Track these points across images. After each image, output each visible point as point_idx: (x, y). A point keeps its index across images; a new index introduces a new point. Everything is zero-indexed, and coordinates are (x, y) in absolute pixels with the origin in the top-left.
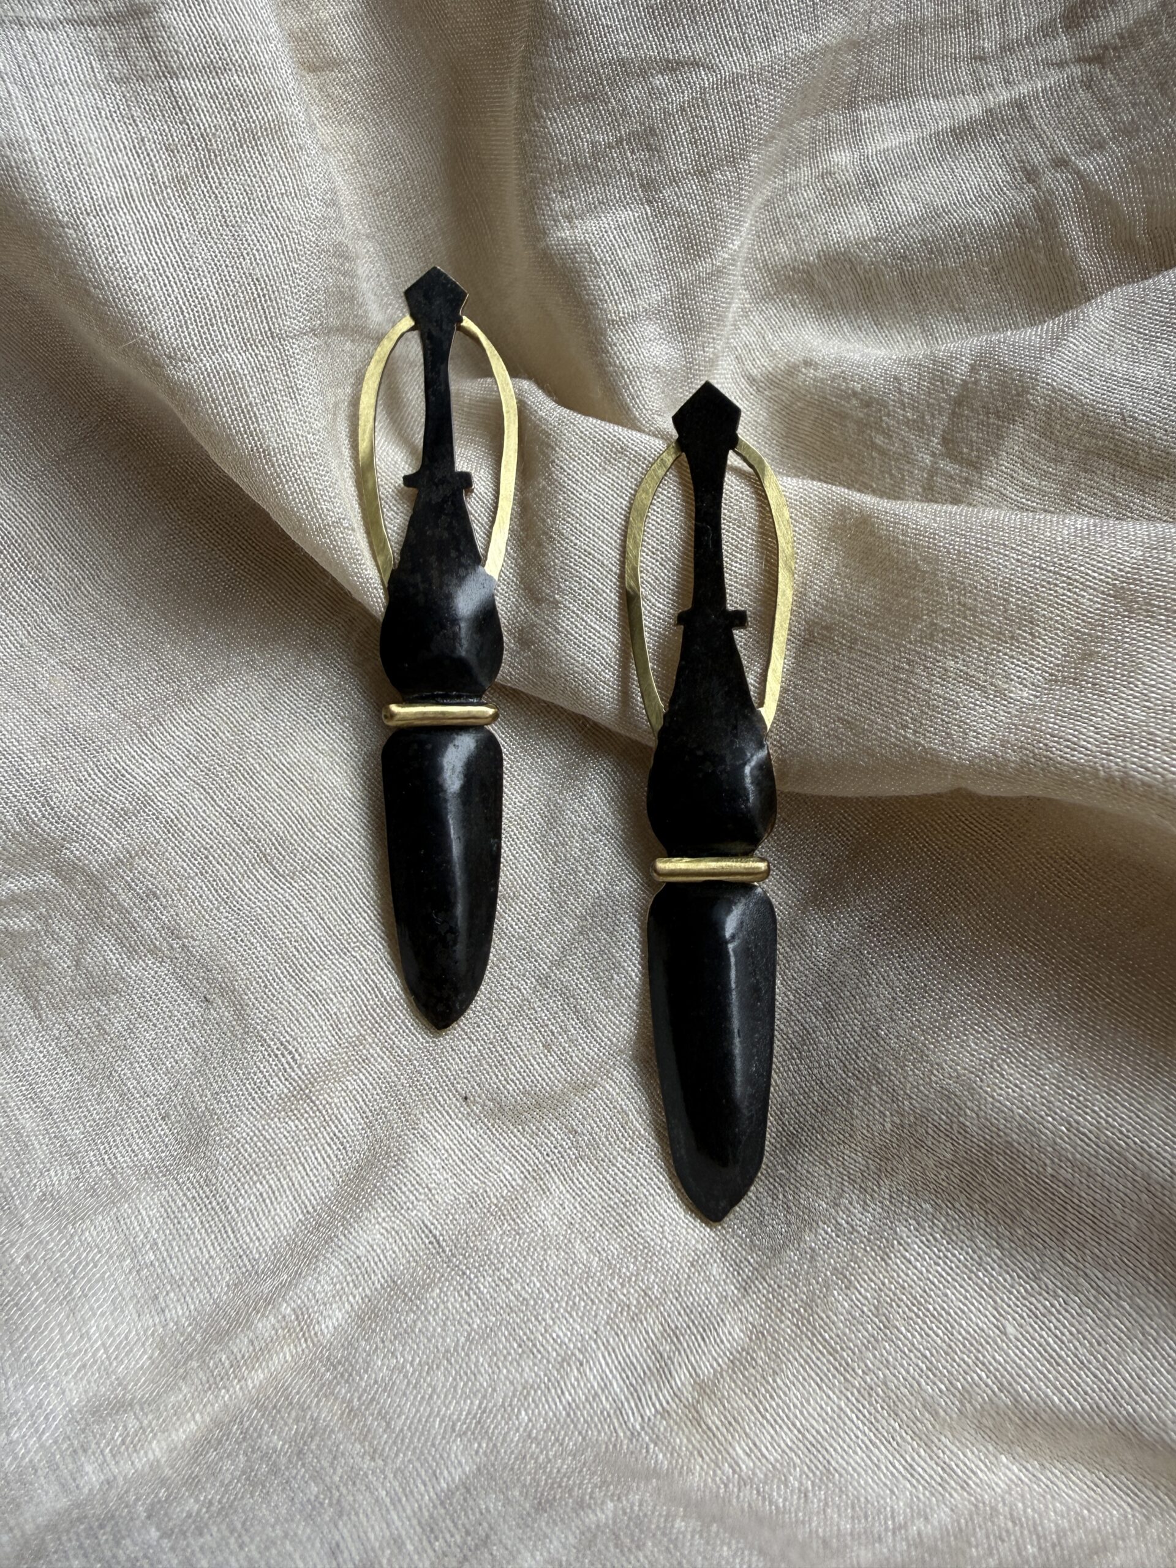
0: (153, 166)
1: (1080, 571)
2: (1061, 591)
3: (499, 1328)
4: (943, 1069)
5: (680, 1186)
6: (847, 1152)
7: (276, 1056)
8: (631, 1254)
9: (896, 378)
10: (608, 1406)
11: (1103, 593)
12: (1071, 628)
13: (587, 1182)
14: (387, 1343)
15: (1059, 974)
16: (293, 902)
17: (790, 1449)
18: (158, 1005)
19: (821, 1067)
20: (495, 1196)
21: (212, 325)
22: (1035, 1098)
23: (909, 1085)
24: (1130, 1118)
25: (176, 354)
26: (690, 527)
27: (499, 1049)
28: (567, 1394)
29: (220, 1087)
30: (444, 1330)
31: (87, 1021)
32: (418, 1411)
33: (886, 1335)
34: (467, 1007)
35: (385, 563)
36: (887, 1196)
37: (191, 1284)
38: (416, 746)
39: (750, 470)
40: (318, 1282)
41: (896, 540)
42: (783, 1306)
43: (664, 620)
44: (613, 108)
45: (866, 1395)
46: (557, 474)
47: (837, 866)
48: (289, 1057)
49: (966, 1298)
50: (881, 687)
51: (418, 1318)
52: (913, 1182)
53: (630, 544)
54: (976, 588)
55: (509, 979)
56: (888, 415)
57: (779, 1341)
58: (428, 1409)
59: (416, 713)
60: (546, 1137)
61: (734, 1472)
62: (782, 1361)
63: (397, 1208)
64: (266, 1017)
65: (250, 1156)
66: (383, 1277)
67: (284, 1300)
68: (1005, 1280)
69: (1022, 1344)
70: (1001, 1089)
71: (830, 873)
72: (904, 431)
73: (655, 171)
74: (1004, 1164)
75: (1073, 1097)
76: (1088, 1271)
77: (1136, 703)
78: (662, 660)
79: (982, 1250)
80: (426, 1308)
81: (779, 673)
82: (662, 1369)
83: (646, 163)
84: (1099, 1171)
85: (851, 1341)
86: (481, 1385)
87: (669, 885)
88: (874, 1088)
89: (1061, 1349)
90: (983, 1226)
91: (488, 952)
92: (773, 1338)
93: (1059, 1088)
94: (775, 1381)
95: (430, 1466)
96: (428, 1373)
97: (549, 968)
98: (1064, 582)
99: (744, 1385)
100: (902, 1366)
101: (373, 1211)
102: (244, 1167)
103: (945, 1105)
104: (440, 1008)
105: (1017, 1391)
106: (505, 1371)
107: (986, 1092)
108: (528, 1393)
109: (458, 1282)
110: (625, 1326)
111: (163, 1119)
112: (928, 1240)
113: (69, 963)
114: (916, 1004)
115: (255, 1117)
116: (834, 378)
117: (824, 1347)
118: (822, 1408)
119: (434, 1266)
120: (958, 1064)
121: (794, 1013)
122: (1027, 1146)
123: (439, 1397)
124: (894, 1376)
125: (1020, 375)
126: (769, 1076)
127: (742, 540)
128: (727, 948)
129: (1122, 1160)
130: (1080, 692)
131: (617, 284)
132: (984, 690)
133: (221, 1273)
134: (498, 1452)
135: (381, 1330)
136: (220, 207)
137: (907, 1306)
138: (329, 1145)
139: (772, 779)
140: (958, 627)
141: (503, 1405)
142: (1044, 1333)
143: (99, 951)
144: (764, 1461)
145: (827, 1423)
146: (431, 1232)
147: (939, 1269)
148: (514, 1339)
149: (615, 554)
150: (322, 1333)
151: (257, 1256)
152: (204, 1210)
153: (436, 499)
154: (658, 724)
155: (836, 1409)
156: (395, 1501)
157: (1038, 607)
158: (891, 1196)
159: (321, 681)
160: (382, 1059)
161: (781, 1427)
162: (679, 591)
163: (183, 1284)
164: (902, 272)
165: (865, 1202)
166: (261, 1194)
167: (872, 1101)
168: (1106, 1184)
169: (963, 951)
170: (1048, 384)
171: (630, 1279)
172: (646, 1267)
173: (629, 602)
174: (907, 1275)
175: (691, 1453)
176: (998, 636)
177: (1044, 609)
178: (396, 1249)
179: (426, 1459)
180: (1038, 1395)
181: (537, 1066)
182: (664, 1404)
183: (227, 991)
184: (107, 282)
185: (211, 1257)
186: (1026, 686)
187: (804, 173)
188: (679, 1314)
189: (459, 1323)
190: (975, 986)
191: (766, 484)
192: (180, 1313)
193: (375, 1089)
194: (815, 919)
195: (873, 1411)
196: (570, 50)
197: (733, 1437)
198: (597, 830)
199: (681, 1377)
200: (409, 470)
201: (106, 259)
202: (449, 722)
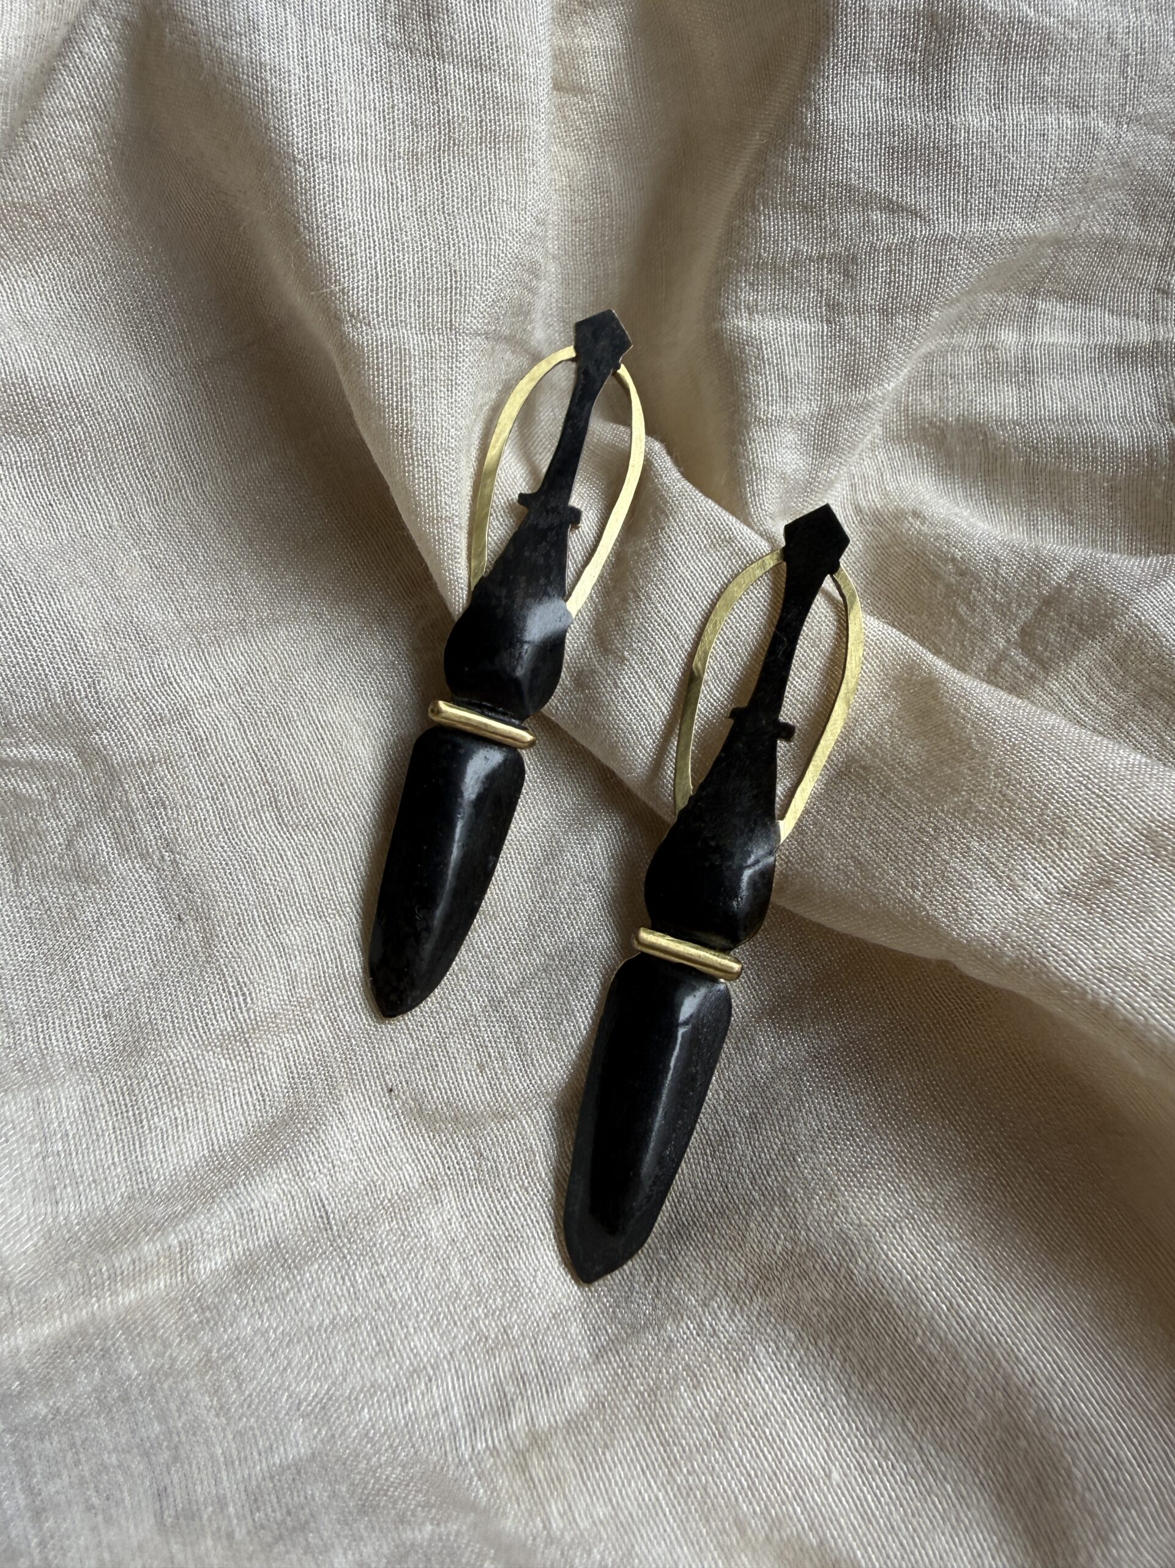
0: (394, 134)
1: (1122, 803)
2: (1099, 815)
3: (363, 1321)
4: (848, 1213)
5: (562, 1238)
6: (731, 1259)
7: (230, 993)
8: (500, 1287)
9: (996, 560)
10: (444, 1428)
11: (1136, 829)
12: (1097, 851)
13: (478, 1205)
14: (258, 1303)
15: (979, 1161)
16: (289, 853)
17: (601, 1522)
18: (133, 908)
19: (731, 1172)
20: (391, 1191)
21: (400, 299)
22: (925, 1269)
23: (810, 1217)
24: (1009, 1317)
25: (358, 315)
26: (768, 632)
27: (435, 1053)
28: (410, 1404)
29: (168, 1005)
30: (312, 1306)
31: (60, 900)
32: (269, 1380)
33: (719, 1443)
34: (417, 1005)
35: (477, 567)
36: (755, 1313)
37: (89, 1184)
38: (449, 747)
39: (840, 598)
40: (209, 1222)
41: (957, 712)
42: (629, 1384)
43: (716, 708)
44: (826, 226)
45: (684, 1494)
46: (663, 541)
47: (800, 989)
48: (241, 998)
49: (803, 1433)
50: (902, 842)
51: (292, 1288)
52: (785, 1307)
53: (709, 627)
54: (1020, 783)
55: (463, 991)
56: (979, 590)
57: (617, 1417)
58: (280, 1381)
59: (461, 717)
60: (453, 1151)
61: (545, 1527)
62: (615, 1437)
63: (299, 1174)
64: (231, 953)
65: (178, 1080)
66: (269, 1236)
67: (174, 1230)
68: (843, 1428)
69: (843, 1493)
70: (897, 1250)
71: (792, 993)
72: (988, 610)
73: (845, 297)
74: (878, 1320)
75: (961, 1280)
76: (924, 1446)
77: (1139, 943)
78: (702, 745)
79: (830, 1393)
80: (301, 1280)
81: (807, 795)
82: (504, 1410)
83: (840, 286)
84: (965, 1357)
85: (685, 1439)
86: (334, 1371)
87: (643, 955)
88: (776, 1209)
89: (877, 1509)
90: (838, 1370)
91: (453, 959)
92: (613, 1412)
93: (951, 1267)
94: (604, 1454)
95: (269, 1439)
96: (288, 1345)
97: (504, 993)
98: (1104, 807)
99: (575, 1448)
100: (726, 1477)
101: (277, 1171)
102: (169, 1088)
103: (840, 1248)
104: (393, 997)
105: (825, 1534)
106: (359, 1364)
107: (882, 1249)
108: (375, 1392)
109: (337, 1264)
110: (479, 1356)
111: (105, 1017)
112: (782, 1367)
113: (61, 840)
114: (838, 1143)
115: (193, 1044)
116: (938, 537)
117: (658, 1436)
118: (640, 1493)
119: (319, 1241)
120: (862, 1214)
121: (720, 1112)
122: (905, 1312)
123: (292, 1371)
124: (716, 1484)
125: (1113, 599)
126: (678, 1165)
127: (812, 660)
128: (677, 1032)
129: (990, 1354)
130: (1089, 913)
131: (775, 387)
132: (999, 879)
133: (119, 1182)
134: (335, 1443)
135: (255, 1288)
136: (443, 193)
137: (746, 1422)
138: (251, 1093)
139: (770, 890)
140: (993, 814)
141: (349, 1397)
142: (865, 1489)
143: (94, 840)
144: (574, 1525)
145: (641, 1508)
146: (324, 1206)
147: (785, 1397)
148: (375, 1336)
149: (692, 633)
150: (199, 1273)
151: (156, 1177)
152: (119, 1117)
153: (543, 524)
154: (682, 804)
155: (653, 1499)
156: (229, 1463)
157: (1073, 821)
158: (759, 1314)
159: (377, 654)
160: (323, 1027)
161: (598, 1499)
162: (739, 687)
163: (82, 1182)
164: (1028, 462)
165: (733, 1311)
166: (176, 1119)
167: (770, 1219)
168: (968, 1371)
169: (897, 1109)
170: (1136, 616)
171: (494, 1312)
172: (511, 1305)
173: (690, 682)
174: (754, 1394)
175: (510, 1498)
176: (1028, 835)
177: (1078, 826)
178: (287, 1212)
179: (266, 1430)
180: (844, 1545)
181: (466, 1082)
182: (496, 1442)
183: (202, 917)
184: (318, 227)
185: (114, 1163)
186: (1039, 889)
187: (970, 340)
188: (531, 1360)
189: (328, 1303)
190: (899, 1146)
191: (851, 617)
192: (72, 1209)
193: (308, 1053)
194: (766, 1031)
195: (686, 1510)
196: (806, 160)
197: (552, 1494)
198: (590, 880)
199: (518, 1422)
200: (526, 490)
201: (325, 205)
202: (488, 735)
